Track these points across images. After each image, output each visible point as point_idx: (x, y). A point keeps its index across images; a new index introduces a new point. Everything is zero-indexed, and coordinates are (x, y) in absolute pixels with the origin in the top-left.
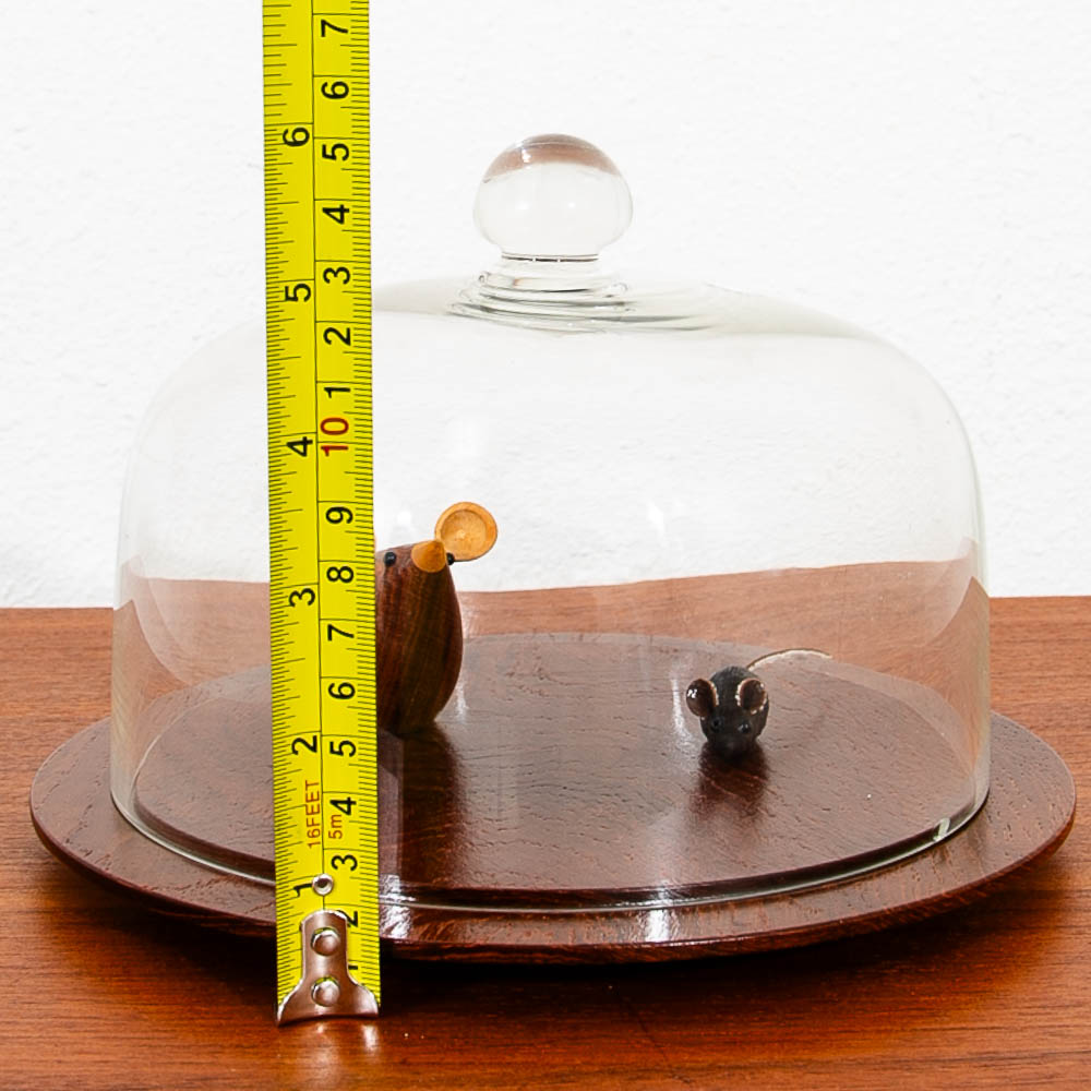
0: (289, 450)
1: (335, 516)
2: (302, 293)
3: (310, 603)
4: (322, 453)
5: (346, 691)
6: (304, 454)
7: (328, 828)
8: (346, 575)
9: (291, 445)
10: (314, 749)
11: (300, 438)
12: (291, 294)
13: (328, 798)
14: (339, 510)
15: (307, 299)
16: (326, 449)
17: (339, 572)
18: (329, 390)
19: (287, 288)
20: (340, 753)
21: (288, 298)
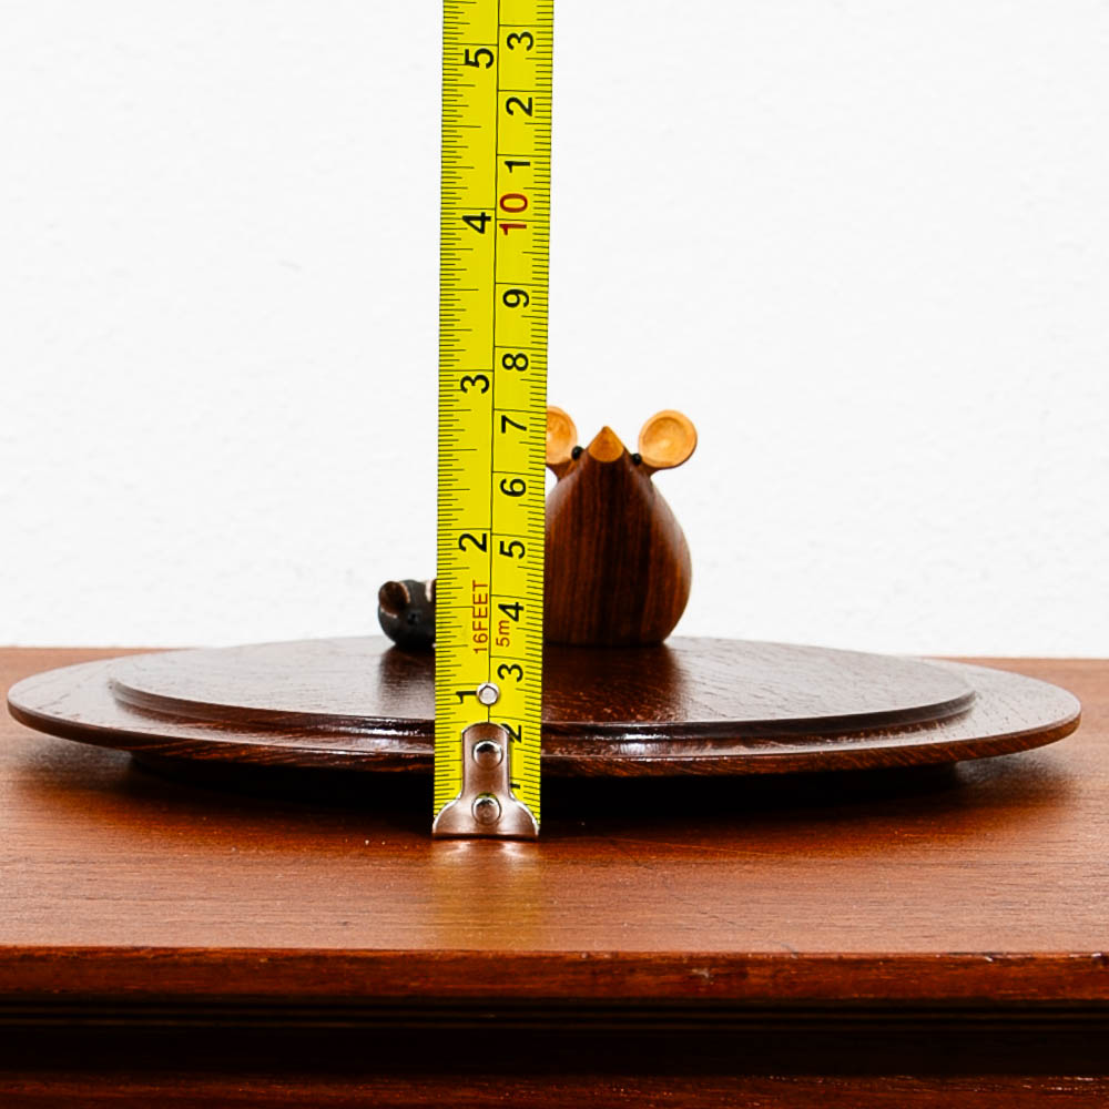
0: (466, 225)
1: (512, 299)
2: (483, 59)
3: (484, 390)
4: (501, 231)
5: (518, 488)
6: (482, 231)
7: (495, 634)
8: (521, 363)
9: (467, 219)
10: (483, 547)
11: (478, 214)
12: (472, 59)
13: (496, 602)
14: (516, 292)
15: (489, 65)
16: (505, 227)
17: (515, 360)
18: (510, 164)
19: (467, 52)
20: (510, 554)
21: (468, 62)
